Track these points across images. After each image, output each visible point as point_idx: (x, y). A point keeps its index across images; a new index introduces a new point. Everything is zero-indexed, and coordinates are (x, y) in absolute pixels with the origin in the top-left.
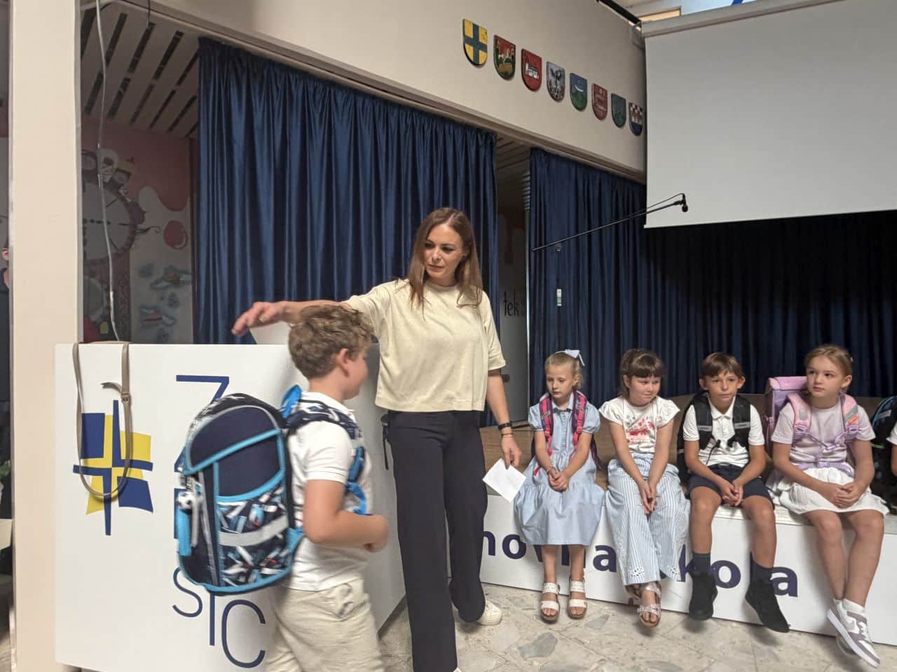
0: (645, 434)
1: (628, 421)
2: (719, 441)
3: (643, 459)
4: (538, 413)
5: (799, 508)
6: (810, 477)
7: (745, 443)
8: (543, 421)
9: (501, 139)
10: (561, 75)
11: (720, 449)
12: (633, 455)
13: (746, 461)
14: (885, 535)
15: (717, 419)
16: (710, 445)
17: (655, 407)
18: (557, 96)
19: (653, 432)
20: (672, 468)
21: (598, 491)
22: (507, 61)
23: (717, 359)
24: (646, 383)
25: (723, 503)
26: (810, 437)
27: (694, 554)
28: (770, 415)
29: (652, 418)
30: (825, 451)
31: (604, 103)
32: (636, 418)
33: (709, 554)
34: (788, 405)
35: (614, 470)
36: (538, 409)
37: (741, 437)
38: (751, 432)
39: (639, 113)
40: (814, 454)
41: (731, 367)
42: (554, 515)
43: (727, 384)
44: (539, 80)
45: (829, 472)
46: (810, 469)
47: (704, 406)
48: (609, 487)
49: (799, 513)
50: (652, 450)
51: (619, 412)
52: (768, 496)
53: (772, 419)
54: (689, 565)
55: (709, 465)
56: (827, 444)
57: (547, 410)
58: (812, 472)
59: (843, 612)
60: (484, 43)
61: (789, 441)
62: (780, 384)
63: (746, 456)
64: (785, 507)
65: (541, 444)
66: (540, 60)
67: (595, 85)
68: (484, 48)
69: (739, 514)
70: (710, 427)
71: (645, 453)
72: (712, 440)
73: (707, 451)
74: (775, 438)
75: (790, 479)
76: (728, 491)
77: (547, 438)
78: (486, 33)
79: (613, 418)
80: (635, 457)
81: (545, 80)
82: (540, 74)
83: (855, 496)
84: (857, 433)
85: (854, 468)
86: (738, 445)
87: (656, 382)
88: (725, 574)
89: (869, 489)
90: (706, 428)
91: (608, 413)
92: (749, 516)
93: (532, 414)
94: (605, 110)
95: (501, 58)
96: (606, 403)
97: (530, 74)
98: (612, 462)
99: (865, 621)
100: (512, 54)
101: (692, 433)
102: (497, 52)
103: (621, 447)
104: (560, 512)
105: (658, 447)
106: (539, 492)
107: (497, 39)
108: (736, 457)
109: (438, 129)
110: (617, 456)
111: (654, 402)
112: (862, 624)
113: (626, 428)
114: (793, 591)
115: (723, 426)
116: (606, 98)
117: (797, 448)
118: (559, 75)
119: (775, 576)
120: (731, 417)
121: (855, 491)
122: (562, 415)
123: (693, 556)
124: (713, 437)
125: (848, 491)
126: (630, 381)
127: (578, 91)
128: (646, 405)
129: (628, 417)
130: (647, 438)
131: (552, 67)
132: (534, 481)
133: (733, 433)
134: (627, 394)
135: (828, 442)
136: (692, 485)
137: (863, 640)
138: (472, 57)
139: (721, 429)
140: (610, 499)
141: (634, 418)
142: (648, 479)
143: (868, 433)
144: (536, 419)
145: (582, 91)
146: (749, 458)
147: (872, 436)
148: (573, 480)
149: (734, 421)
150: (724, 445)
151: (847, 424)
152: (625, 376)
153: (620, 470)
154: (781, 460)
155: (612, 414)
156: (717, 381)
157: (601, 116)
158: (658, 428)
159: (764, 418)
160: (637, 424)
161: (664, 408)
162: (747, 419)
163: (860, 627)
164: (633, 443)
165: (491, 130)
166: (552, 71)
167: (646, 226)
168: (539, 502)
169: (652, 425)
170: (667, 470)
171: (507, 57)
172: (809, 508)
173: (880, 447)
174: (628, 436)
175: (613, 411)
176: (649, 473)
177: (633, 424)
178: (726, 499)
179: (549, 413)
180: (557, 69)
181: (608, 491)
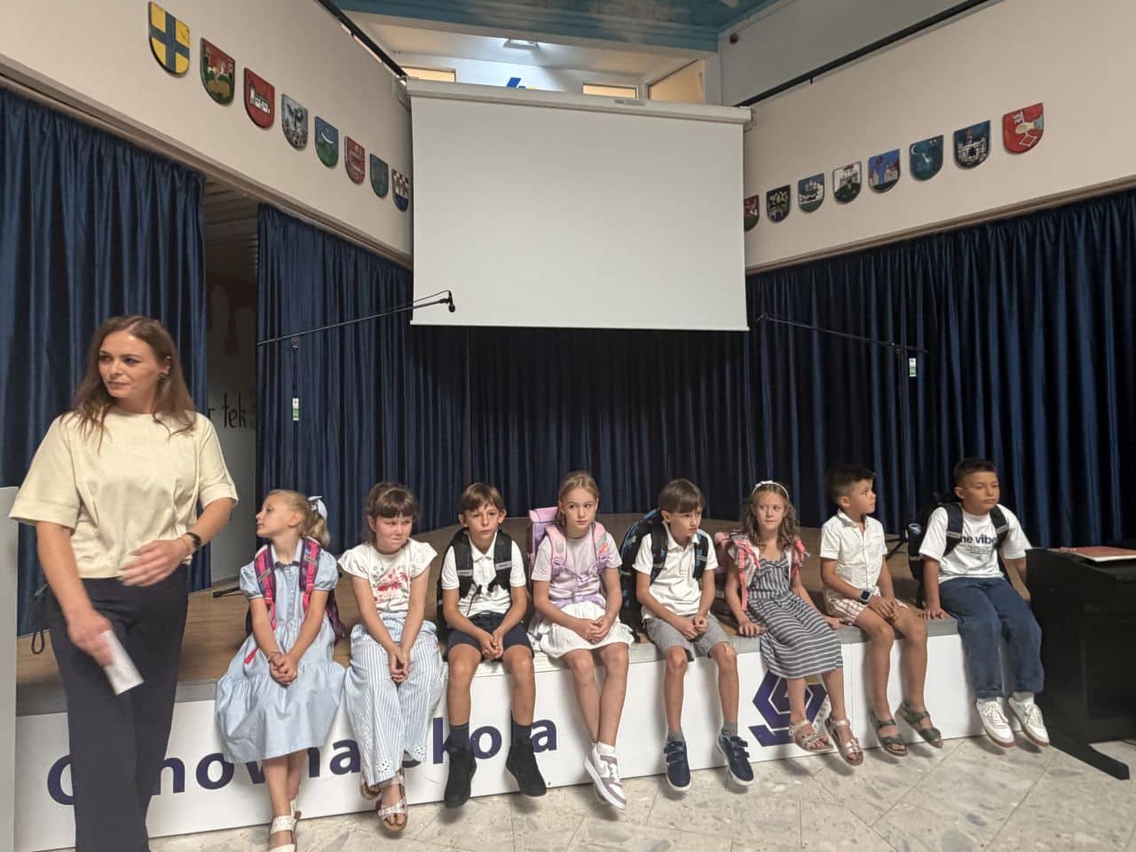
0: (396, 588)
1: (374, 573)
2: (480, 587)
3: (394, 619)
4: (254, 574)
5: (558, 652)
6: (567, 615)
7: (507, 586)
8: (260, 584)
9: (211, 184)
10: (302, 116)
11: (481, 596)
12: (382, 615)
13: (508, 605)
14: (630, 666)
15: (477, 561)
16: (472, 592)
17: (407, 552)
18: (296, 142)
19: (405, 585)
20: (429, 626)
21: (338, 670)
22: (222, 78)
23: (477, 491)
24: (394, 523)
25: (483, 659)
26: (567, 571)
27: (451, 727)
28: (530, 552)
29: (404, 567)
30: (580, 584)
31: (360, 163)
32: (385, 569)
33: (468, 724)
34: (546, 538)
35: (359, 638)
36: (253, 570)
37: (503, 579)
38: (512, 572)
39: (404, 183)
40: (571, 589)
41: (491, 500)
42: (275, 714)
43: (486, 519)
44: (271, 116)
45: (584, 607)
46: (568, 606)
47: (464, 546)
48: (351, 661)
49: (556, 656)
50: (406, 607)
51: (364, 562)
52: (528, 644)
53: (533, 555)
54: (446, 742)
55: (470, 615)
56: (582, 576)
57: (266, 568)
58: (570, 610)
59: (597, 755)
60: (185, 44)
61: (548, 577)
62: (540, 516)
63: (508, 599)
64: (544, 652)
65: (261, 617)
66: (272, 89)
67: (348, 139)
68: (185, 52)
69: (500, 669)
70: (470, 571)
71: (396, 612)
72: (473, 586)
73: (467, 600)
74: (534, 576)
75: (549, 620)
76: (488, 644)
77: (268, 607)
78: (188, 31)
79: (356, 572)
80: (384, 619)
81: (280, 118)
82: (272, 107)
83: (606, 628)
84: (607, 561)
85: (606, 598)
86: (499, 587)
87: (407, 522)
88: (485, 743)
89: (618, 619)
90: (467, 573)
91: (350, 566)
92: (509, 671)
93: (244, 576)
94: (362, 172)
95: (212, 72)
96: (348, 551)
97: (258, 105)
98: (355, 628)
99: (615, 761)
100: (231, 71)
101: (451, 581)
102: (205, 62)
103: (366, 608)
104: (283, 711)
105: (411, 602)
106: (252, 687)
107: (205, 44)
108: (496, 602)
109: (103, 151)
110: (360, 620)
111: (407, 548)
112: (613, 766)
113: (373, 582)
114: (552, 745)
115: (484, 568)
116: (364, 158)
117: (556, 585)
118: (299, 115)
119: (534, 732)
120: (493, 557)
121: (605, 625)
122: (287, 572)
123: (451, 731)
124: (474, 582)
125: (599, 625)
126: (375, 523)
127: (325, 142)
128: (397, 551)
129: (375, 568)
130: (399, 592)
131: (290, 103)
132: (245, 673)
133: (494, 575)
134: (373, 539)
135: (582, 574)
136: (450, 642)
137: (613, 783)
138: (163, 60)
139: (482, 572)
140: (351, 677)
141: (382, 569)
142: (400, 644)
143: (616, 561)
144: (252, 583)
145: (330, 142)
146: (511, 602)
147: (620, 562)
148: (303, 662)
149: (496, 562)
150: (485, 590)
151: (598, 552)
152: (370, 517)
153: (367, 637)
154: (541, 600)
155: (354, 565)
156: (477, 516)
157: (357, 179)
158: (411, 580)
159: (527, 556)
160: (386, 577)
161: (418, 555)
162: (508, 557)
163: (610, 769)
164: (382, 601)
165: (194, 168)
166: (289, 106)
167: (412, 323)
168: (253, 701)
169: (404, 576)
170: (422, 629)
171: (222, 72)
172: (565, 649)
173: (628, 574)
174: (376, 593)
175: (356, 562)
176: (402, 637)
177: (382, 576)
178: (486, 653)
179: (269, 570)
180: (297, 107)
181: (350, 668)
